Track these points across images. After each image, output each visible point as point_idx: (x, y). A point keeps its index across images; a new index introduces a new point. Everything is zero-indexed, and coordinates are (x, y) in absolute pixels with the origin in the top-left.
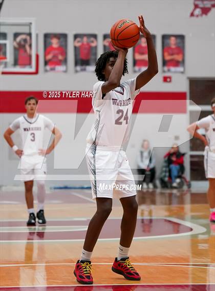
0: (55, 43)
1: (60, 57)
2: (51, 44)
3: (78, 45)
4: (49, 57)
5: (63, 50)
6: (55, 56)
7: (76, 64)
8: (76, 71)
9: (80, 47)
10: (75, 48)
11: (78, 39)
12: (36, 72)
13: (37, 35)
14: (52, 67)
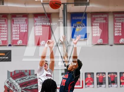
0: (89, 76)
1: (91, 82)
2: (88, 76)
3: (98, 77)
4: (87, 82)
5: (92, 79)
6: (89, 81)
7: (98, 84)
8: (98, 87)
9: (99, 77)
10: (97, 78)
11: (98, 75)
12: (82, 88)
13: (82, 74)
14: (88, 85)
